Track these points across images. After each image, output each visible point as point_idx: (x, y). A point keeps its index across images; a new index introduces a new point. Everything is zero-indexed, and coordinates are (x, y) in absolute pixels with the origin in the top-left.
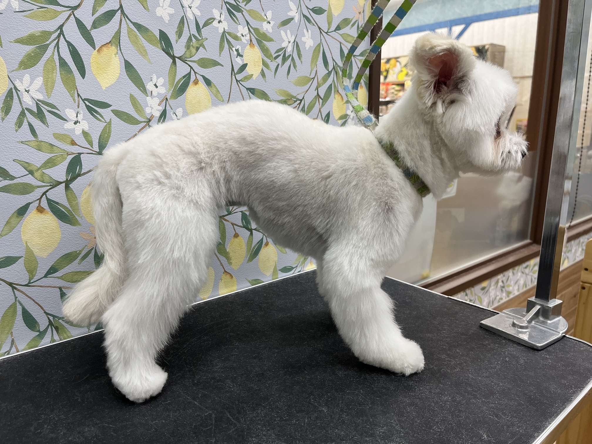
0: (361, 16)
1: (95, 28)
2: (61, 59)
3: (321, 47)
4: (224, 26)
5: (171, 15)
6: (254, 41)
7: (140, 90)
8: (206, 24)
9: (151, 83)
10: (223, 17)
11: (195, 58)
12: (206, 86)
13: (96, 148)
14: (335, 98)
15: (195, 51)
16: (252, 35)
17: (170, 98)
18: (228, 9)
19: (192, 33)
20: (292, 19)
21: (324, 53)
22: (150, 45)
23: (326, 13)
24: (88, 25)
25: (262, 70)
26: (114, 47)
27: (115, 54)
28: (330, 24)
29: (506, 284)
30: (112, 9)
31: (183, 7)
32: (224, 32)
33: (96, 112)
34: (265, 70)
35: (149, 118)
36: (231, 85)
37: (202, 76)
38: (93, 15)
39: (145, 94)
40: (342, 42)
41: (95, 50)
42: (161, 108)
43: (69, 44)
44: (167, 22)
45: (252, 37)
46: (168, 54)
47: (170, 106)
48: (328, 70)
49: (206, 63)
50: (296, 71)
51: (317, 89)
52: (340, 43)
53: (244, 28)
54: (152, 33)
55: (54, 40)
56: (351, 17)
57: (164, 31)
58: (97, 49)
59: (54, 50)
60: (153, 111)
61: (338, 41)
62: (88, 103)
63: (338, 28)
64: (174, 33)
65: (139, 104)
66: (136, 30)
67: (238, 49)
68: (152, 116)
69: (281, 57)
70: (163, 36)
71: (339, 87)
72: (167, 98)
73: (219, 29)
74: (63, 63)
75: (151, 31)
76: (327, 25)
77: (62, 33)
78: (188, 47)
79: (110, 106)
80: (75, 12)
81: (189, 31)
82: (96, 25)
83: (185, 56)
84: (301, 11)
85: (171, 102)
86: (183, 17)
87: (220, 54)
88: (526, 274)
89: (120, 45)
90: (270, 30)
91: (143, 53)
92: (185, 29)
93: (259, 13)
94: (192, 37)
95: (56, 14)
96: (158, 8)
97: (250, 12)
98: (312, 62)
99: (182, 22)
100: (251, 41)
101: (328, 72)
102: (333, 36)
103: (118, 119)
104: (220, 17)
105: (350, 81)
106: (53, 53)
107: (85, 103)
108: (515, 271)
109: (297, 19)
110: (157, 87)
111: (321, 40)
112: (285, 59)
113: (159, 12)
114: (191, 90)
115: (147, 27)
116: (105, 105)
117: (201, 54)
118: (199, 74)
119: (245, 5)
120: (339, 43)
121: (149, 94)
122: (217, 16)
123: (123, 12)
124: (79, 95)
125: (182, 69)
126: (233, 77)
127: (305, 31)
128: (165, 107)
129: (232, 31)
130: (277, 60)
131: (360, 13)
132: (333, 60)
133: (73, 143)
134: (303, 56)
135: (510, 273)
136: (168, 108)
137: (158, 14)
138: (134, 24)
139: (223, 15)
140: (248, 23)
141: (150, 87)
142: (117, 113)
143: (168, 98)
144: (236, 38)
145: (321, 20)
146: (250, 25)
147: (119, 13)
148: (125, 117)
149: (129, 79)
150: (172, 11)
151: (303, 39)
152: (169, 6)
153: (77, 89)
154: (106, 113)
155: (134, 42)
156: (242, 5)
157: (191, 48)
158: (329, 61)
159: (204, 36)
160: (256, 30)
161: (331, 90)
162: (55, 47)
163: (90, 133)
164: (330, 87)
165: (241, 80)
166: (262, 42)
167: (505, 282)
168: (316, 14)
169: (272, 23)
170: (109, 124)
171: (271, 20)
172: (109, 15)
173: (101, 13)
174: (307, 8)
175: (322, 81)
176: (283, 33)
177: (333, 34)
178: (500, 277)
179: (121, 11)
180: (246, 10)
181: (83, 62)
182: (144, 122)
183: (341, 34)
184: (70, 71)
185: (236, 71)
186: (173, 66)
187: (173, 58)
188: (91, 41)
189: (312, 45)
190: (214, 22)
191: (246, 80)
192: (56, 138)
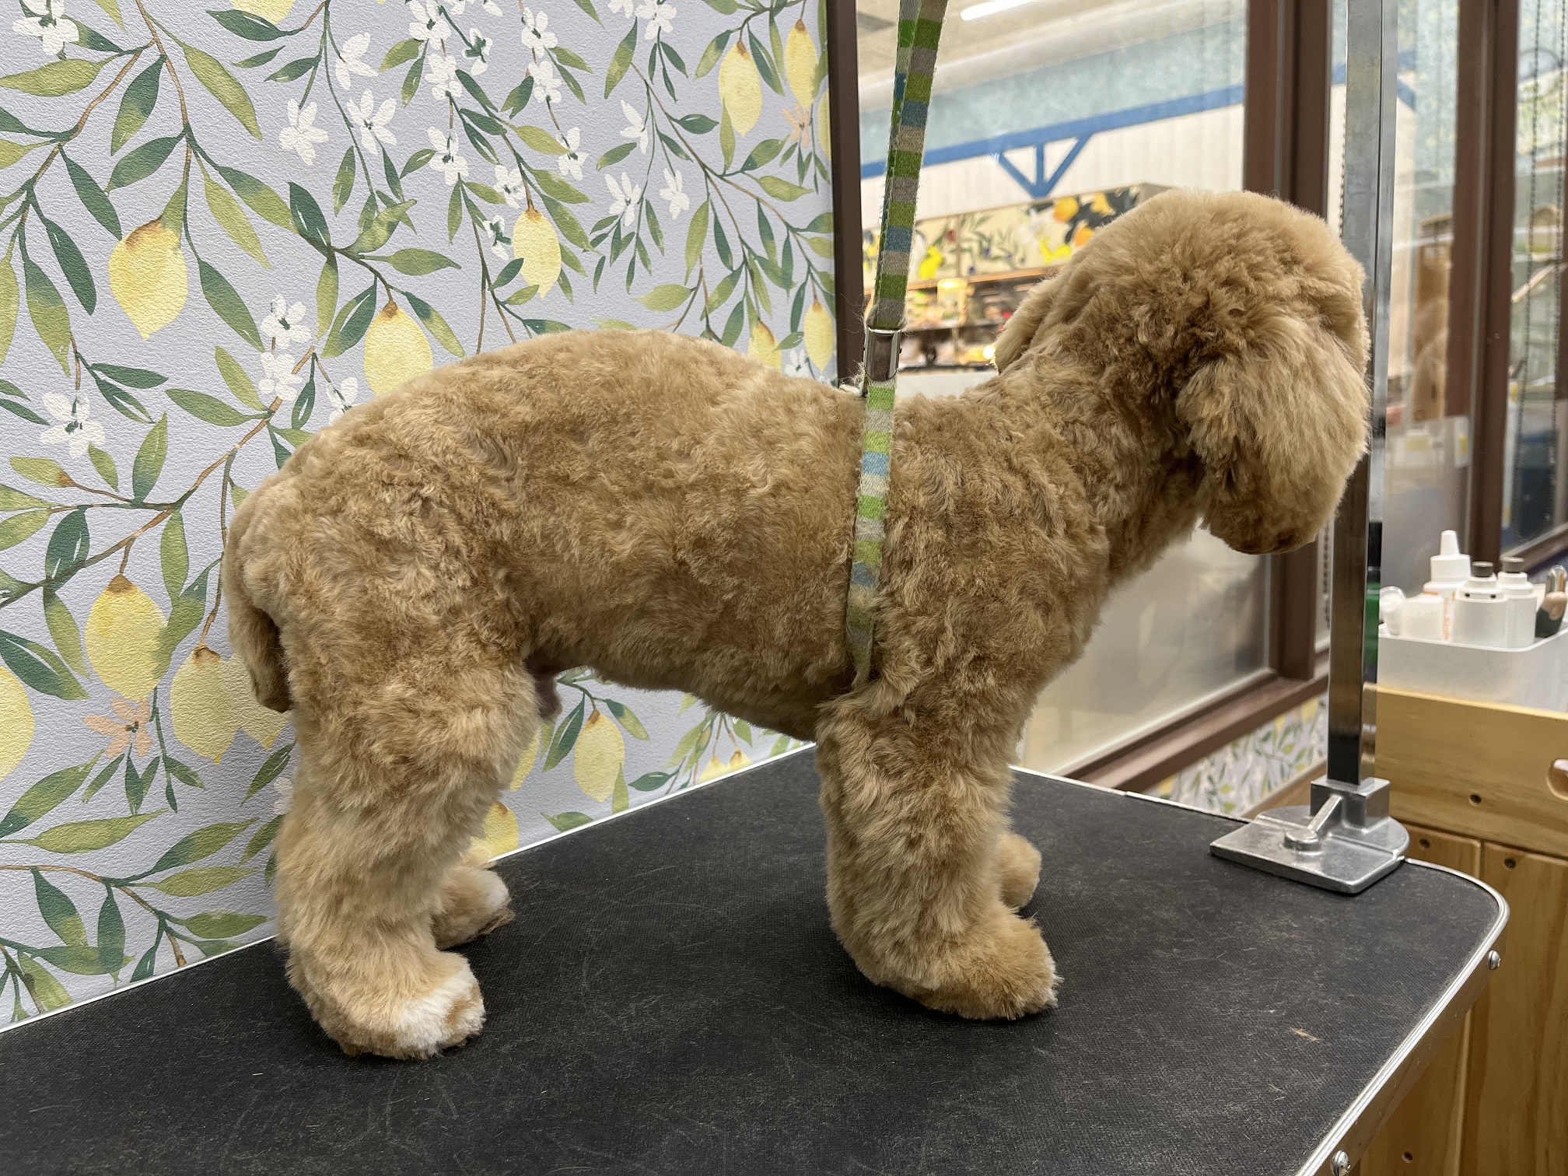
0: (806, 133)
1: (120, 184)
2: (29, 266)
3: (711, 211)
4: (460, 167)
5: (318, 147)
6: (538, 203)
7: (244, 335)
8: (411, 166)
9: (271, 316)
10: (455, 147)
11: (387, 250)
12: (418, 319)
13: (127, 491)
14: (752, 336)
15: (386, 233)
16: (531, 189)
17: (326, 352)
18: (465, 124)
19: (375, 188)
20: (633, 146)
21: (717, 225)
22: (266, 222)
23: (717, 128)
24: (101, 175)
25: (562, 273)
26: (169, 232)
27: (174, 249)
28: (728, 154)
29: (1219, 786)
30: (163, 136)
31: (349, 125)
32: (460, 182)
33: (126, 397)
34: (570, 273)
35: (268, 406)
36: (483, 315)
37: (406, 294)
38: (113, 152)
39: (254, 345)
40: (761, 197)
41: (120, 239)
42: (301, 380)
43: (52, 228)
44: (310, 163)
45: (533, 193)
46: (315, 242)
47: (324, 374)
48: (731, 268)
49: (414, 262)
50: (650, 272)
51: (705, 315)
52: (758, 200)
53: (509, 171)
54: (272, 192)
55: (12, 218)
56: (781, 138)
57: (303, 185)
58: (125, 238)
59: (12, 245)
60: (279, 388)
61: (752, 195)
62: (102, 377)
63: (750, 164)
64: (329, 189)
65: (242, 371)
66: (227, 186)
67: (497, 224)
68: (277, 402)
69: (609, 240)
70: (301, 199)
71: (762, 309)
72: (314, 356)
73: (446, 176)
74: (35, 277)
75: (268, 188)
76: (723, 158)
77: (31, 200)
78: (367, 223)
79: (162, 379)
80: (66, 147)
81: (369, 184)
82: (119, 178)
83: (359, 245)
84: (654, 124)
85: (325, 362)
86: (351, 149)
87: (451, 237)
88: (1268, 756)
89: (186, 226)
90: (580, 177)
91: (249, 241)
92: (357, 179)
93: (546, 135)
94: (377, 198)
95: (16, 153)
96: (285, 131)
97: (522, 131)
98: (689, 249)
99: (349, 161)
100: (529, 202)
101: (730, 272)
102: (740, 184)
103: (186, 413)
104: (448, 146)
105: (788, 292)
106: (10, 252)
107: (94, 375)
108: (1239, 751)
109: (644, 145)
110: (287, 326)
111: (709, 194)
112: (618, 245)
113: (288, 139)
114: (378, 330)
115: (258, 177)
116: (149, 379)
117: (402, 239)
118: (399, 291)
119: (511, 117)
120: (755, 201)
121: (267, 345)
122: (440, 145)
123: (192, 143)
124: (78, 356)
125: (353, 279)
126: (488, 293)
127: (667, 172)
128: (312, 376)
129: (478, 179)
130: (598, 248)
131: (802, 126)
132: (743, 242)
133: (65, 481)
134: (665, 236)
135: (1226, 755)
136: (318, 379)
137: (285, 145)
138: (224, 171)
139: (454, 141)
140: (519, 159)
141: (268, 326)
142: (184, 399)
143: (319, 353)
144: (491, 197)
145: (707, 145)
146: (524, 163)
147: (182, 146)
148: (204, 407)
149: (212, 311)
150: (321, 136)
151: (664, 194)
152: (314, 125)
153: (72, 340)
154: (153, 399)
155: (225, 215)
156: (504, 115)
157: (376, 226)
158: (731, 247)
159: (407, 196)
160: (543, 176)
161: (742, 317)
162: (14, 236)
163: (110, 453)
164: (738, 310)
165: (508, 301)
166: (559, 205)
167: (1216, 778)
168: (693, 131)
169: (582, 157)
170: (162, 425)
171: (580, 149)
172: (158, 150)
173: (134, 148)
174: (670, 118)
175: (717, 297)
176: (610, 181)
177: (737, 179)
178: (1203, 767)
179: (188, 140)
180: (512, 127)
181: (87, 271)
182: (256, 417)
183: (758, 177)
184: (54, 297)
185: (493, 278)
186: (329, 273)
187: (329, 251)
188: (108, 219)
189: (686, 208)
190: (432, 160)
191: (521, 301)
192: (18, 470)
